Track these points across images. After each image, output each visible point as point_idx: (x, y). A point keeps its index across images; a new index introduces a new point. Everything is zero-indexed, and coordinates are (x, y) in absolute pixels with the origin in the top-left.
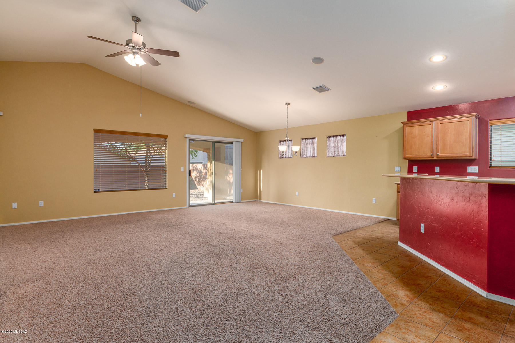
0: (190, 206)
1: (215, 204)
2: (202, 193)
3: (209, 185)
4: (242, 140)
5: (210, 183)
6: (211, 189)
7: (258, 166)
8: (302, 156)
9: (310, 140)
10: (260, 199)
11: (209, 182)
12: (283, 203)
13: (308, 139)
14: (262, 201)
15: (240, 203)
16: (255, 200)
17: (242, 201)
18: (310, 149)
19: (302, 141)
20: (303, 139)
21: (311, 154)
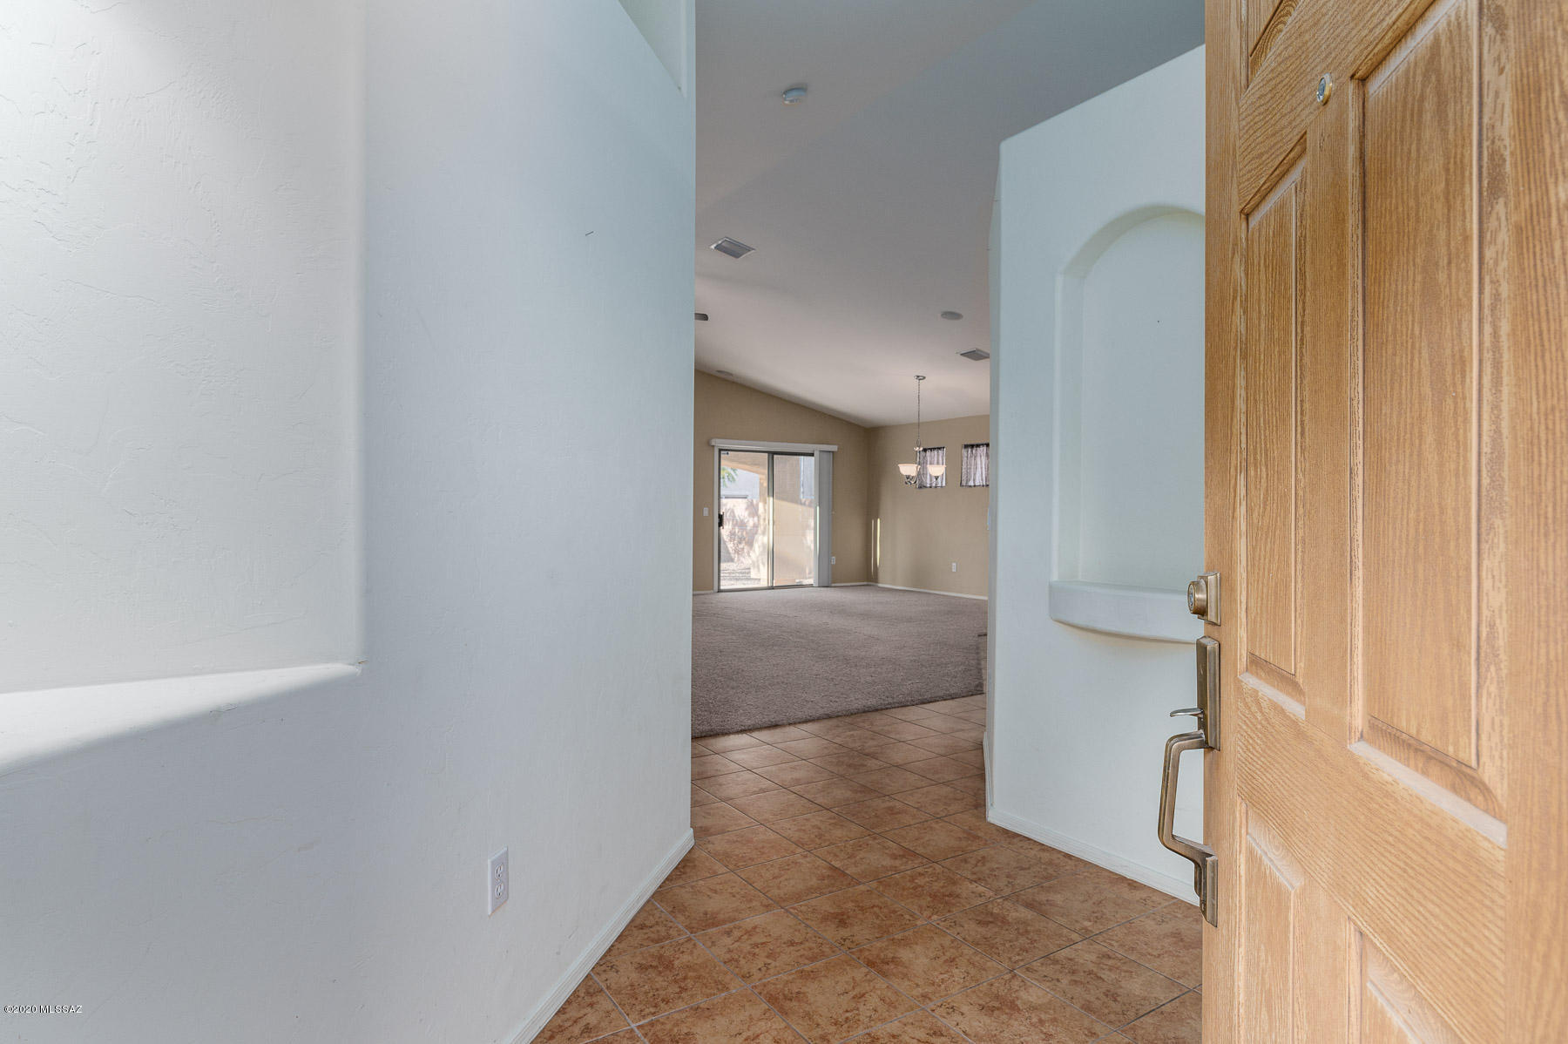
0: (720, 591)
1: (772, 588)
2: (747, 571)
3: (761, 554)
4: (834, 448)
5: (761, 549)
6: (763, 564)
7: (870, 509)
8: (964, 483)
9: (982, 448)
10: (877, 582)
11: (759, 547)
12: (924, 588)
13: (978, 446)
14: (880, 585)
15: (829, 589)
16: (865, 583)
17: (833, 585)
18: (982, 468)
19: (964, 451)
20: (966, 446)
21: (982, 480)
